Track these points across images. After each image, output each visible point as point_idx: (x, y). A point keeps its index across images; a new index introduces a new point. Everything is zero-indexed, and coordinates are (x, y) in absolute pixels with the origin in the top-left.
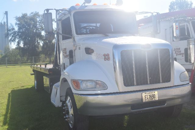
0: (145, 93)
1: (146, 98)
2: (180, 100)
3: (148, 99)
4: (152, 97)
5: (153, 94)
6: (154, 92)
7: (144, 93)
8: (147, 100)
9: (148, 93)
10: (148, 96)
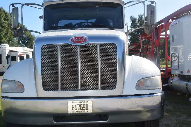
0: (73, 102)
1: (73, 109)
2: (149, 114)
3: (76, 109)
4: (84, 108)
5: (85, 104)
6: (87, 102)
7: (71, 102)
8: (75, 112)
9: (77, 102)
10: (78, 107)
